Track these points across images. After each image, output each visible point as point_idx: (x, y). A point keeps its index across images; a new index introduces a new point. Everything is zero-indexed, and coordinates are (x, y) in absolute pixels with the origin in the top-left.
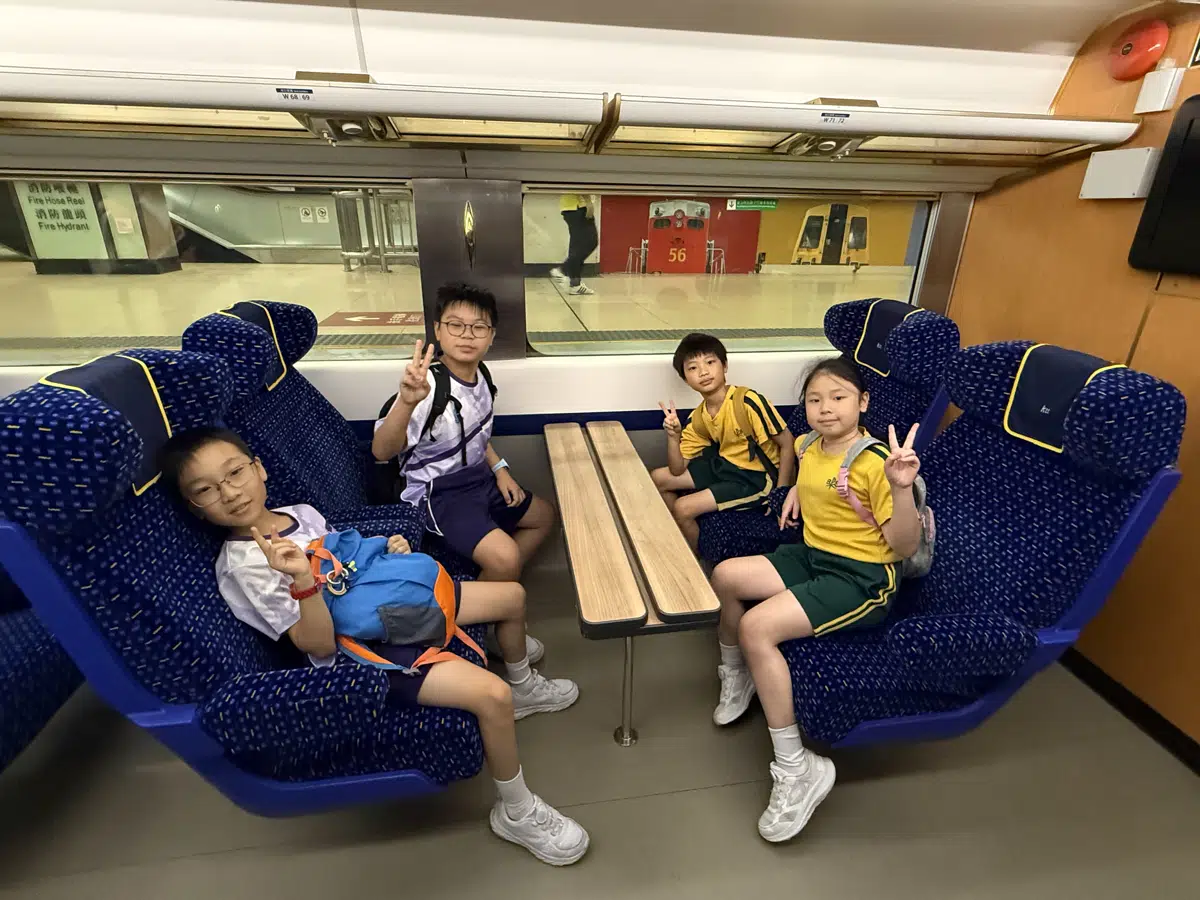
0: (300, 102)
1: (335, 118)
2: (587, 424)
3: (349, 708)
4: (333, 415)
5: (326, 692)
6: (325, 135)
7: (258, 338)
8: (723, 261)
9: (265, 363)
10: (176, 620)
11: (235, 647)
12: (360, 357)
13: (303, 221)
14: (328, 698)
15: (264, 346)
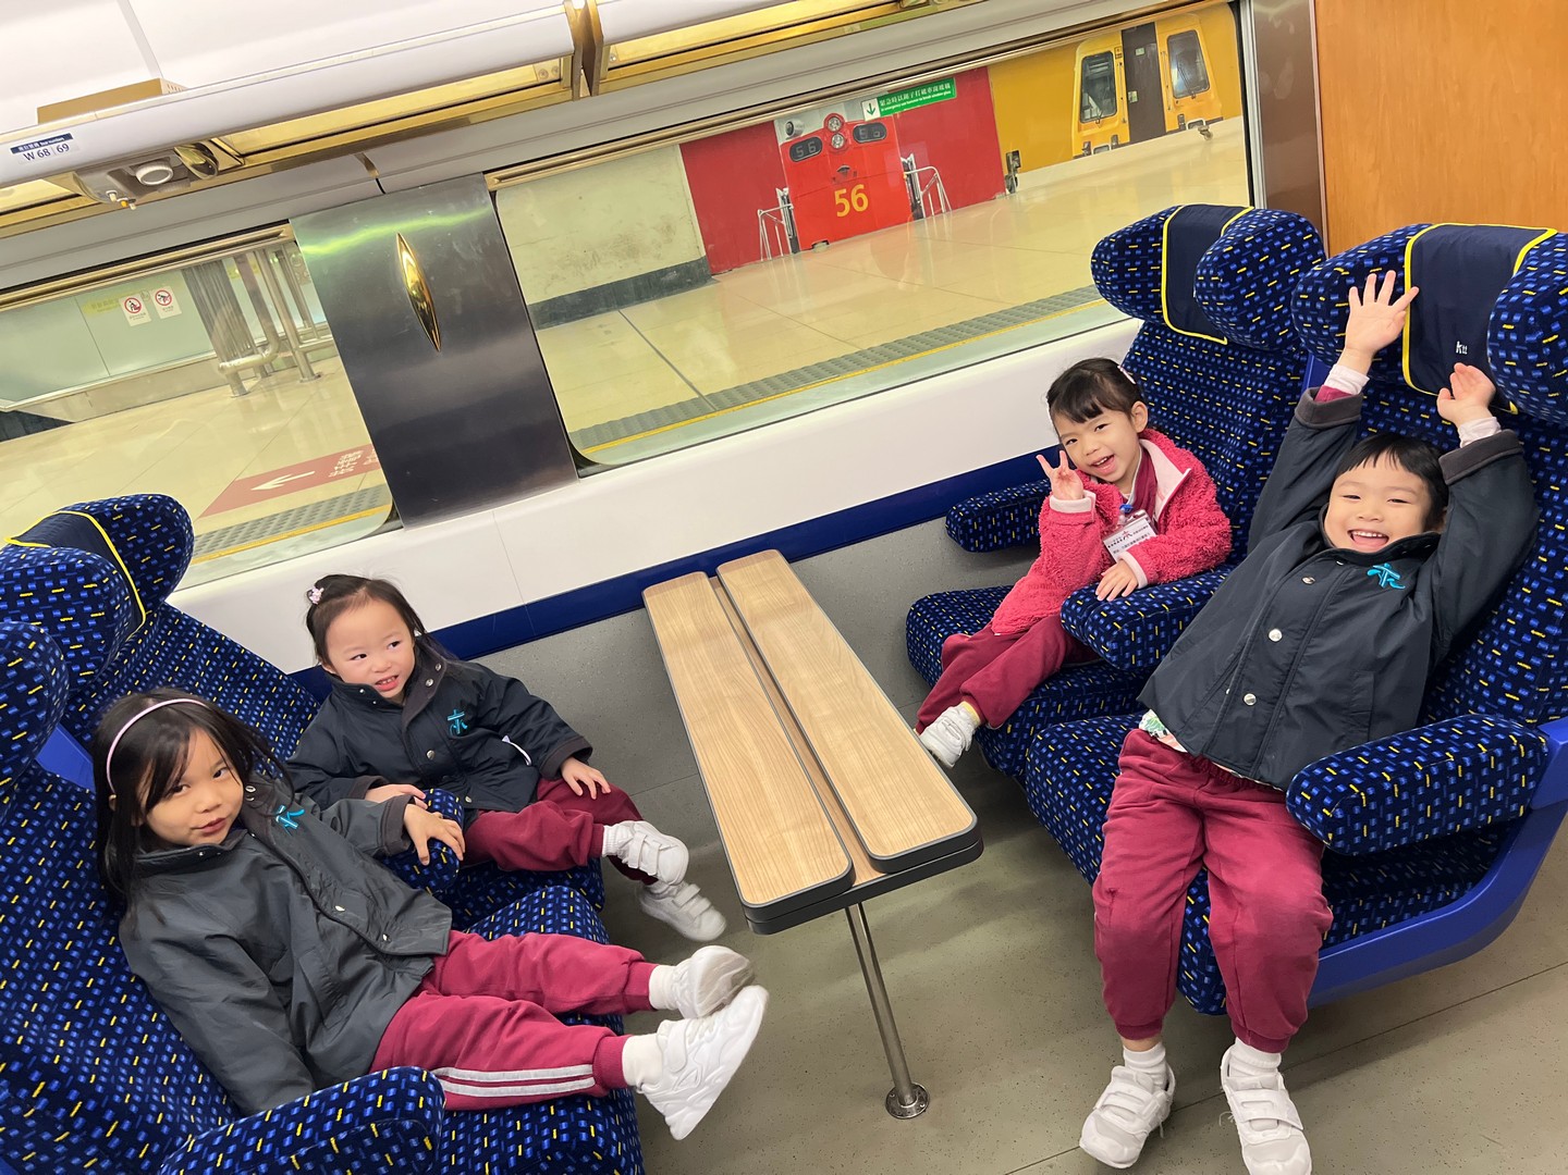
0: (56, 157)
1: (122, 168)
2: (719, 569)
3: (382, 1145)
4: (259, 670)
5: (339, 1127)
6: (113, 197)
7: (87, 572)
8: (940, 188)
9: (110, 611)
10: (64, 1069)
11: (174, 1097)
12: (290, 553)
13: (133, 323)
14: (342, 1136)
15: (99, 582)
